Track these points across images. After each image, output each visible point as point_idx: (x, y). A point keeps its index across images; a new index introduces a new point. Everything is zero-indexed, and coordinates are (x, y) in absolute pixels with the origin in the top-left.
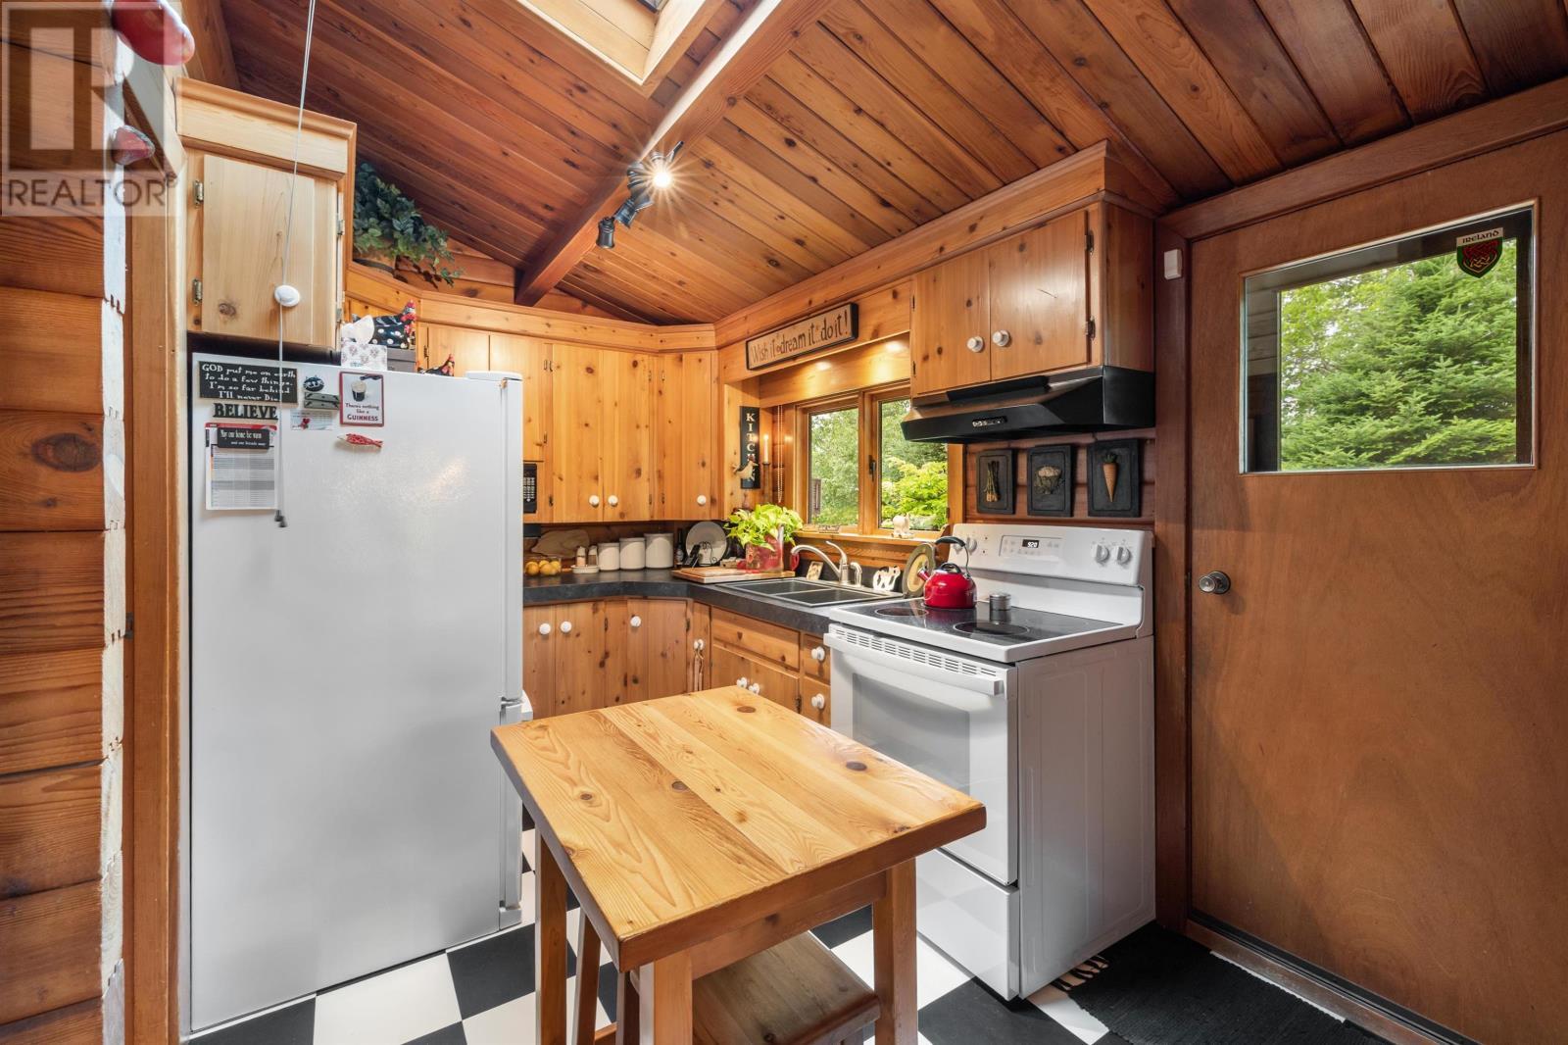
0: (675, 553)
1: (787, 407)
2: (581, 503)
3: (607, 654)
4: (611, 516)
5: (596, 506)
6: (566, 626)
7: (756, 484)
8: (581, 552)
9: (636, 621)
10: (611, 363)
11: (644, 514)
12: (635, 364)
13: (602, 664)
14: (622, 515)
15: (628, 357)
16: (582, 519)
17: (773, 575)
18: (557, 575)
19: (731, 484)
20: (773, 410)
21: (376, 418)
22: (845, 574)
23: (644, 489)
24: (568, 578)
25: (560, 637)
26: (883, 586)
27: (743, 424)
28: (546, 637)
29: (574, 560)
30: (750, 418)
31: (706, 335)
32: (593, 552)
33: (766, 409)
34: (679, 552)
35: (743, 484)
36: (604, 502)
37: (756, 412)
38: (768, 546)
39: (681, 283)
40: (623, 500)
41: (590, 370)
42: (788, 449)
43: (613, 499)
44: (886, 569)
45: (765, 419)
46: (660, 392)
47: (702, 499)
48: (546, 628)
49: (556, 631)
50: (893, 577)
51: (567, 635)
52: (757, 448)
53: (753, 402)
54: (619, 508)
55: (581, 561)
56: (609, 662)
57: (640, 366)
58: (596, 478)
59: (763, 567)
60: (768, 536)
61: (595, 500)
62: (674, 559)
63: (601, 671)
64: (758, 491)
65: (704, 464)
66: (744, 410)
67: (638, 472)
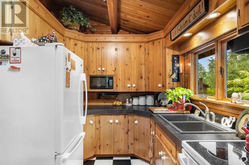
0: (155, 101)
1: (188, 53)
2: (125, 86)
3: (128, 130)
4: (133, 90)
5: (129, 87)
6: (117, 121)
7: (178, 80)
8: (127, 100)
9: (136, 122)
10: (134, 47)
11: (143, 90)
12: (140, 46)
13: (127, 133)
14: (137, 90)
15: (138, 45)
16: (125, 91)
17: (180, 112)
18: (120, 106)
19: (168, 80)
20: (184, 55)
21: (19, 61)
22: (208, 116)
23: (143, 82)
24: (124, 107)
25: (115, 124)
26: (226, 124)
27: (173, 61)
28: (111, 124)
29: (125, 102)
30: (176, 59)
31: (161, 34)
32: (131, 100)
33: (181, 55)
34: (156, 101)
35: (173, 80)
36: (131, 86)
37: (178, 56)
38: (179, 102)
39: (148, 17)
40: (137, 85)
41: (128, 49)
42: (189, 67)
43: (134, 85)
44: (228, 117)
45: (181, 58)
46: (148, 54)
47: (160, 85)
48: (111, 121)
49: (114, 122)
50: (231, 121)
51: (117, 123)
52: (178, 69)
53: (177, 53)
54: (135, 88)
55: (127, 102)
56: (129, 133)
57: (142, 47)
58: (129, 79)
59: (177, 109)
60: (179, 99)
61: (129, 85)
62: (155, 103)
63: (127, 135)
64: (179, 83)
65: (160, 75)
66: (173, 56)
67: (142, 78)
